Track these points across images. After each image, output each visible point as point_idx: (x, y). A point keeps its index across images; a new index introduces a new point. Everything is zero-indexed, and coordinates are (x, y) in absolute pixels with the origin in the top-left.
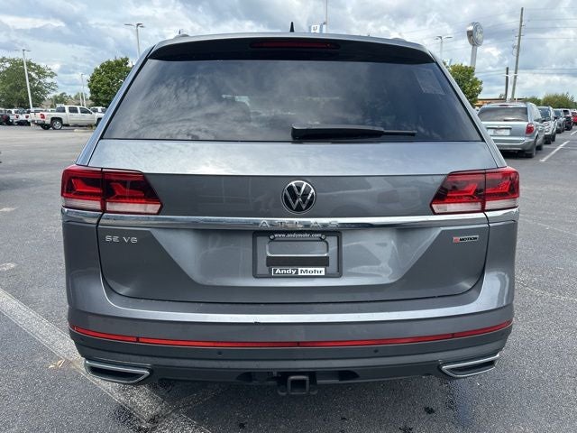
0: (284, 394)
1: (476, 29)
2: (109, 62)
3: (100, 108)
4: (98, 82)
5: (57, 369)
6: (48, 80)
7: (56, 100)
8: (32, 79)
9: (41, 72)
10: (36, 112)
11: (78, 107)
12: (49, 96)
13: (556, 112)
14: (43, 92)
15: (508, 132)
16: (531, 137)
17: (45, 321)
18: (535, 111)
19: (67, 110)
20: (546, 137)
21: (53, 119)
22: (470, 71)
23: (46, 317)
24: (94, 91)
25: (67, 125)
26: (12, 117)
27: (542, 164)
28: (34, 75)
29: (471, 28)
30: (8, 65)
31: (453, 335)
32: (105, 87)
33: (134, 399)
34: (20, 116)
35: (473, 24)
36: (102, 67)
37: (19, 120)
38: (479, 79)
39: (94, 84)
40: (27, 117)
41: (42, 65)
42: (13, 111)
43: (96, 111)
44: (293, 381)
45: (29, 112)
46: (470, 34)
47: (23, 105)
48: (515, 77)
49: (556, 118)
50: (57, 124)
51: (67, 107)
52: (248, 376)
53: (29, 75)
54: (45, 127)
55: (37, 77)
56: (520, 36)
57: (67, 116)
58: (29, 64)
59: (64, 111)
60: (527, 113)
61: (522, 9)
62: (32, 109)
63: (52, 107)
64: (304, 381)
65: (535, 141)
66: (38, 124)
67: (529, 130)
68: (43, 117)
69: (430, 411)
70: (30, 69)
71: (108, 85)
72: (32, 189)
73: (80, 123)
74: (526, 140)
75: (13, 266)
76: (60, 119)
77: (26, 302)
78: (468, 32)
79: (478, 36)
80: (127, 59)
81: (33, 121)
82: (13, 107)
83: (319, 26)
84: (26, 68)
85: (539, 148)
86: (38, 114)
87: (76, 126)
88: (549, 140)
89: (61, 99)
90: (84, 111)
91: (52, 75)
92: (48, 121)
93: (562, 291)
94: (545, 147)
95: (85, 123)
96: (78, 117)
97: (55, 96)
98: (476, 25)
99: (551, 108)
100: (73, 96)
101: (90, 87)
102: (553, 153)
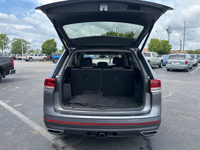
0: (98, 138)
1: (169, 28)
2: (48, 40)
3: (44, 55)
4: (44, 46)
5: (36, 134)
6: (28, 45)
7: (30, 51)
8: (23, 45)
9: (26, 43)
10: (24, 56)
11: (38, 54)
12: (28, 50)
13: (197, 56)
14: (26, 49)
15: (179, 63)
16: (187, 65)
17: (31, 121)
18: (188, 56)
19: (34, 55)
20: (194, 64)
21: (30, 58)
22: (168, 42)
23: (32, 120)
24: (43, 49)
25: (34, 60)
26: (16, 57)
27: (191, 74)
28: (24, 43)
29: (167, 28)
30: (16, 40)
31: (143, 123)
32: (47, 48)
33: (57, 142)
34: (19, 57)
35: (168, 26)
36: (46, 42)
37: (18, 58)
38: (171, 45)
39: (43, 47)
40: (21, 57)
41: (27, 40)
42: (17, 55)
43: (43, 55)
44: (100, 134)
45: (22, 56)
46: (167, 30)
47: (20, 53)
48: (184, 44)
49: (197, 58)
50: (31, 60)
51: (34, 54)
52: (89, 133)
53: (23, 44)
54: (27, 60)
55: (25, 44)
56: (185, 30)
57: (34, 57)
58: (23, 40)
59: (33, 55)
60: (185, 57)
61: (185, 21)
62: (23, 55)
63: (29, 54)
64: (103, 135)
65: (189, 66)
66: (24, 60)
67: (186, 63)
68: (26, 57)
69: (141, 148)
70: (23, 42)
71: (48, 47)
72: (24, 81)
73: (38, 59)
74: (186, 66)
75: (21, 105)
76: (32, 58)
77: (26, 115)
78: (166, 29)
79: (170, 30)
80: (54, 39)
81: (23, 59)
82: (16, 54)
83: (116, 29)
84: (22, 41)
85: (191, 68)
86: (25, 57)
87: (37, 60)
88: (195, 65)
89: (32, 51)
90: (39, 56)
91: (30, 44)
92: (28, 59)
93: (189, 116)
94: (193, 68)
95: (40, 59)
96: (38, 57)
97: (30, 50)
98: (169, 27)
99: (195, 55)
100: (35, 50)
101: (42, 48)
102: (196, 70)
